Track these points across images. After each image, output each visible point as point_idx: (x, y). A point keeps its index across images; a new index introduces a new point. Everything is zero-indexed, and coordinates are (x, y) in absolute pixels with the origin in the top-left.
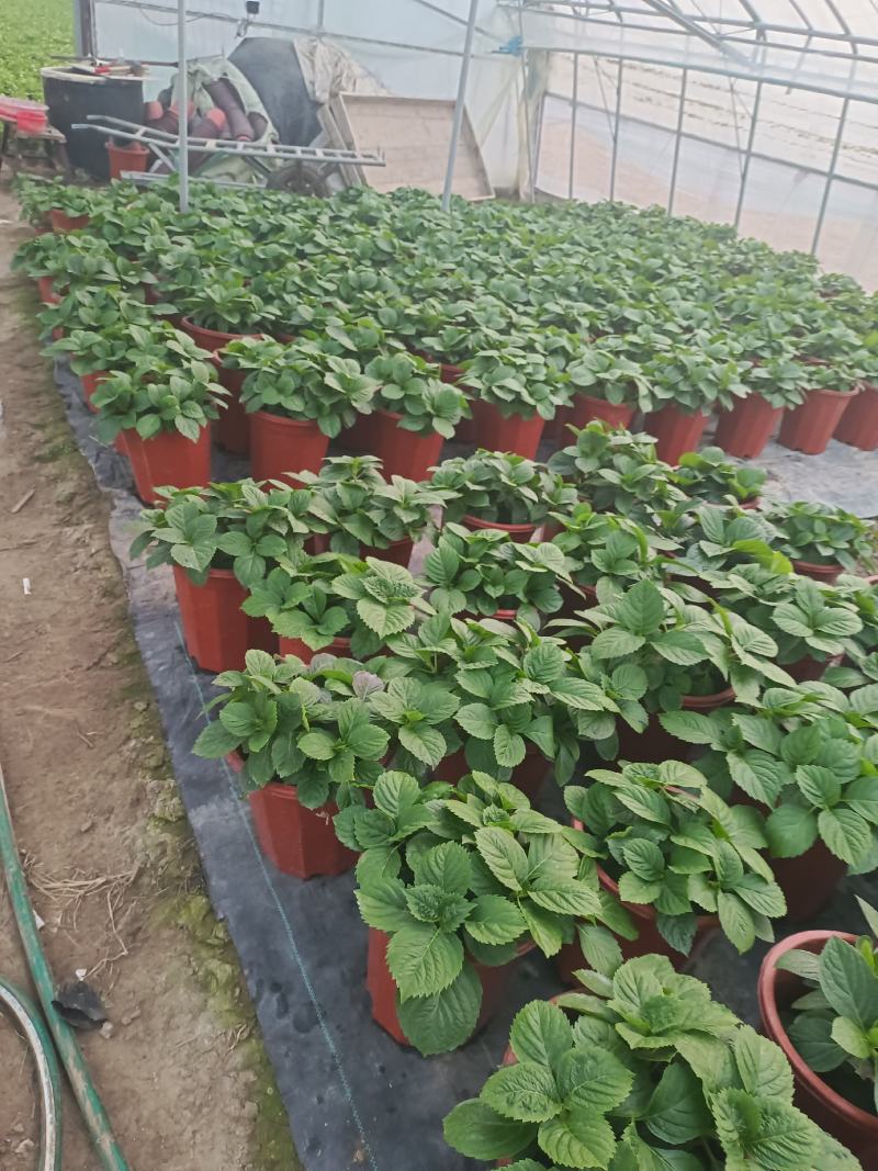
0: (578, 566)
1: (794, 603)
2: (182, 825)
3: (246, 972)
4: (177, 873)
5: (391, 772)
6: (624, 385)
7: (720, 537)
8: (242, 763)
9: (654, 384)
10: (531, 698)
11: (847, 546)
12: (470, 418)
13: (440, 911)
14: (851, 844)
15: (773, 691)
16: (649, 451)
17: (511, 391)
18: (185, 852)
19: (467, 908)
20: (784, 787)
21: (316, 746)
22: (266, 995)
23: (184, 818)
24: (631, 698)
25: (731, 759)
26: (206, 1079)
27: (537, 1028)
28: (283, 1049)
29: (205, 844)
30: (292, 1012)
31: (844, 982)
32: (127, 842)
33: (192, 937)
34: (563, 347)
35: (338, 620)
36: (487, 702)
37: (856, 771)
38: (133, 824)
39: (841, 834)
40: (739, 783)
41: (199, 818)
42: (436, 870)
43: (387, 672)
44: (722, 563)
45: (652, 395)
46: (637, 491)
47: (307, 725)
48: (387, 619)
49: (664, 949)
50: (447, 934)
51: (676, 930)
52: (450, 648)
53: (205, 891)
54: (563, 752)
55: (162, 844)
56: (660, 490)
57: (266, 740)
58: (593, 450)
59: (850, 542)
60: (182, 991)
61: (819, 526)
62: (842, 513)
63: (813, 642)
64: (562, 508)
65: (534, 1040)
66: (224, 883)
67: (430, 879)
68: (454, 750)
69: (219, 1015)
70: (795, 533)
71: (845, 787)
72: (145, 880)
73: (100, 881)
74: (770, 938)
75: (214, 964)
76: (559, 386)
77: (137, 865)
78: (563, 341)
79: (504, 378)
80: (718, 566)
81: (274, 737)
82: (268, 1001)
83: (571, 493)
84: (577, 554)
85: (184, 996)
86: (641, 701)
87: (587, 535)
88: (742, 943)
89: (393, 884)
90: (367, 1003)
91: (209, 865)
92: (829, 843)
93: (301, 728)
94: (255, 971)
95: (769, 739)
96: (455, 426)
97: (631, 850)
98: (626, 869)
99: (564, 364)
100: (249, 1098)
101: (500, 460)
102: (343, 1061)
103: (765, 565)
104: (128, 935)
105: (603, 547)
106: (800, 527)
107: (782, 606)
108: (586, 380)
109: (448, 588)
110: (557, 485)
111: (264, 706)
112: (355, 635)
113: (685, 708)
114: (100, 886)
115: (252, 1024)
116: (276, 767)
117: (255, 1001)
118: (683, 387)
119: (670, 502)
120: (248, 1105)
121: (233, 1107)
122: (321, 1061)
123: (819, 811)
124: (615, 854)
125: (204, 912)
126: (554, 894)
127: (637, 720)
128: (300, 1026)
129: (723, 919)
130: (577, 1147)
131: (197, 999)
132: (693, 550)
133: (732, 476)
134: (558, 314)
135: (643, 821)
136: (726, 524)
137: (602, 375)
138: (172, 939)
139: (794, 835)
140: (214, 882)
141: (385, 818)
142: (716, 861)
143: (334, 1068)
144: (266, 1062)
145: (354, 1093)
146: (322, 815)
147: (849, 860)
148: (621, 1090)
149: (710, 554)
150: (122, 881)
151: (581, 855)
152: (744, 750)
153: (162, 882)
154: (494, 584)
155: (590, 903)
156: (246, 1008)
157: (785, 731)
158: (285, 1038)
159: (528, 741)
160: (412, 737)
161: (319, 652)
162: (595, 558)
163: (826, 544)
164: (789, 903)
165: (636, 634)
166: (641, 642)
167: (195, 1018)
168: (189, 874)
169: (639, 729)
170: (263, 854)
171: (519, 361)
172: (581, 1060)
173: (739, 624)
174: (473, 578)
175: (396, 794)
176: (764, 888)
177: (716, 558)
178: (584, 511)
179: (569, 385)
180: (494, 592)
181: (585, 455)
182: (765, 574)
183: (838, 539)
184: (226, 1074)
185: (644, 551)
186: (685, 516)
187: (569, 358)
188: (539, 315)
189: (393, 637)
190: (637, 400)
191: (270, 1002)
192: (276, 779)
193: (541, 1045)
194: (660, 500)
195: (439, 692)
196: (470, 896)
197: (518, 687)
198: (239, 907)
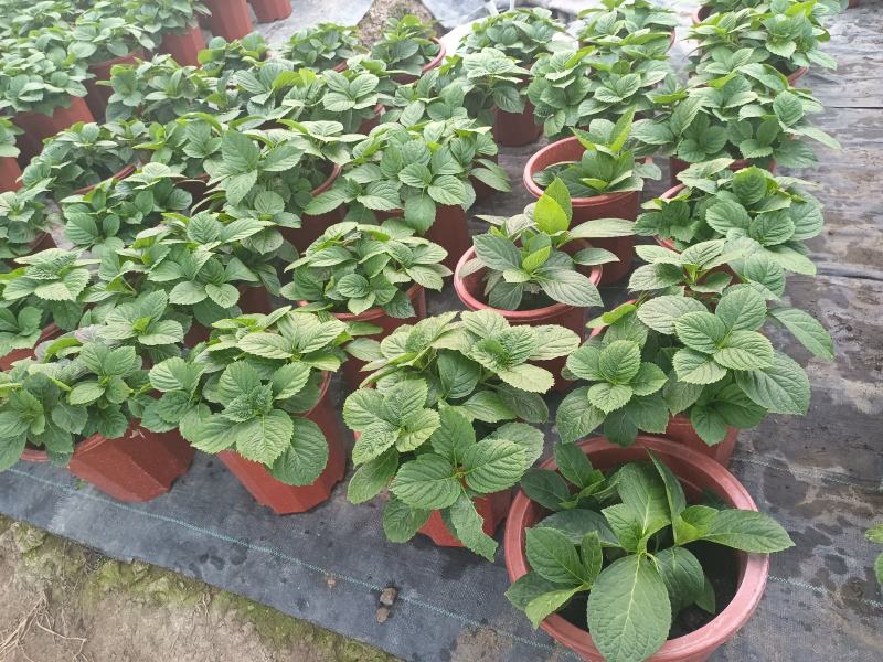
0: (183, 166)
1: (331, 91)
2: (50, 539)
3: (177, 570)
4: (74, 568)
5: (155, 366)
6: (121, 39)
7: (260, 87)
8: (44, 453)
9: (141, 25)
10: (211, 254)
11: (339, 44)
12: (23, 132)
13: (254, 407)
14: (453, 193)
15: (357, 147)
16: (170, 64)
17: (36, 92)
18: (69, 552)
19: (267, 390)
20: (399, 191)
21: (86, 394)
22: (201, 568)
23: (48, 535)
24: (276, 211)
25: (360, 199)
26: (207, 644)
27: (359, 409)
28: (239, 580)
29: (79, 535)
30: (227, 559)
31: (496, 254)
32: (20, 587)
33: (123, 588)
34: (53, 41)
35: (33, 316)
36: (184, 279)
37: (428, 153)
38: (13, 573)
39: (445, 192)
40: (375, 208)
41: (59, 526)
42: (232, 388)
43: (99, 318)
44: (274, 103)
45: (148, 34)
46: (183, 95)
47: (67, 388)
48: (68, 287)
49: (400, 322)
50: (269, 414)
51: (400, 309)
52: (130, 266)
53: (105, 558)
54: (264, 276)
55: (46, 564)
56: (199, 85)
57: (43, 421)
58: (130, 88)
59: (340, 40)
60: (145, 621)
61: (314, 42)
62: (322, 26)
63: (359, 107)
64: (140, 139)
65: (361, 415)
66: (115, 542)
67: (231, 395)
68: (189, 325)
69: (181, 607)
70: (304, 56)
71: (429, 166)
72: (57, 592)
73: (23, 624)
74: (450, 273)
75: (152, 587)
76: (72, 66)
77: (41, 590)
78: (48, 35)
79: (22, 87)
80: (273, 106)
81: (48, 414)
82: (206, 569)
83: (138, 126)
84: (175, 160)
85: (148, 622)
86: (286, 210)
87: (171, 142)
88: (438, 285)
89: (212, 419)
90: (270, 512)
91: (93, 542)
92: (443, 202)
93: (65, 393)
94: (182, 564)
95: (373, 174)
96: (16, 145)
97: (343, 287)
98: (347, 300)
99: (64, 51)
100: (242, 624)
101: (66, 136)
102: (280, 551)
103: (300, 86)
104: (77, 630)
105: (187, 141)
106: (305, 51)
107: (326, 98)
108: (89, 50)
109: (100, 242)
110: (124, 127)
111: (20, 402)
112: (55, 317)
113: (315, 195)
114: (26, 626)
115: (207, 589)
116: (69, 430)
117: (198, 577)
118: (163, 15)
119: (212, 89)
120: (245, 628)
121: (238, 638)
122: (267, 563)
123: (427, 188)
124: (335, 298)
125: (117, 569)
126: (315, 341)
127: (292, 221)
128: (237, 561)
129: (418, 280)
130: (420, 434)
131: (159, 614)
132: (250, 108)
133: (240, 48)
134: (31, 22)
135: (337, 267)
136: (258, 77)
137: (97, 39)
138: (111, 603)
139: (423, 213)
140: (106, 548)
141: (176, 394)
142: (390, 252)
143: (278, 559)
144: (235, 597)
145: (301, 558)
146: (135, 434)
147: (458, 202)
148: (422, 389)
149: (263, 102)
150: (39, 609)
151: (316, 313)
152: (364, 189)
153: (70, 582)
154: (132, 215)
155: (337, 328)
156: (196, 586)
157: (378, 163)
158: (235, 574)
159: (232, 283)
160: (151, 336)
161: (37, 344)
162: (189, 152)
163: (326, 51)
164: (445, 248)
165: (249, 171)
166: (255, 175)
167: (168, 624)
168: (84, 560)
169: (298, 226)
170: (126, 503)
171: (24, 67)
172: (392, 398)
173: (309, 126)
174: (114, 223)
175: (170, 375)
176: (428, 250)
177: (268, 101)
178: (157, 129)
179: (78, 62)
180: (137, 220)
181: (127, 95)
182: (304, 90)
183: (332, 44)
184: (217, 628)
185: (219, 127)
186: (229, 92)
187: (64, 46)
188: (16, 33)
189: (83, 294)
190: (139, 44)
191: (208, 570)
192: (78, 439)
193: (368, 414)
194: (204, 92)
195: (147, 299)
196: (265, 382)
197: (197, 254)
198: (138, 544)
